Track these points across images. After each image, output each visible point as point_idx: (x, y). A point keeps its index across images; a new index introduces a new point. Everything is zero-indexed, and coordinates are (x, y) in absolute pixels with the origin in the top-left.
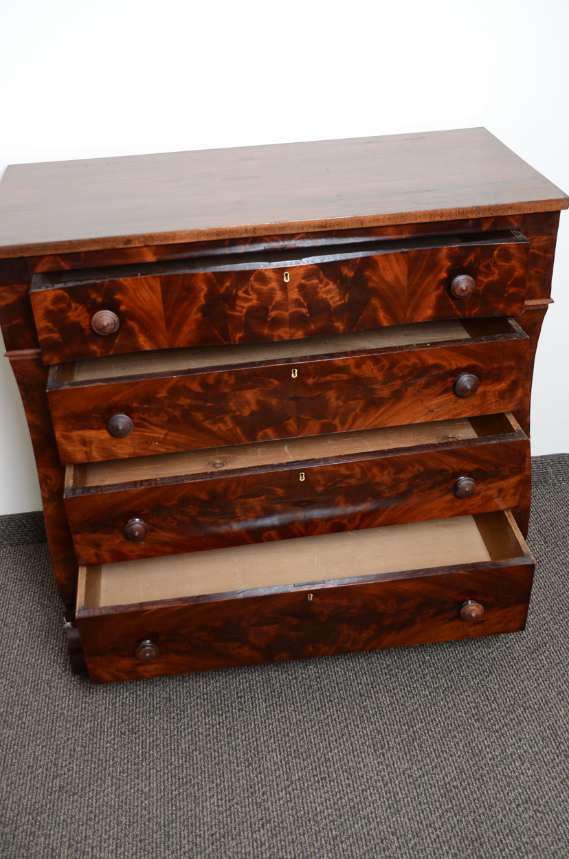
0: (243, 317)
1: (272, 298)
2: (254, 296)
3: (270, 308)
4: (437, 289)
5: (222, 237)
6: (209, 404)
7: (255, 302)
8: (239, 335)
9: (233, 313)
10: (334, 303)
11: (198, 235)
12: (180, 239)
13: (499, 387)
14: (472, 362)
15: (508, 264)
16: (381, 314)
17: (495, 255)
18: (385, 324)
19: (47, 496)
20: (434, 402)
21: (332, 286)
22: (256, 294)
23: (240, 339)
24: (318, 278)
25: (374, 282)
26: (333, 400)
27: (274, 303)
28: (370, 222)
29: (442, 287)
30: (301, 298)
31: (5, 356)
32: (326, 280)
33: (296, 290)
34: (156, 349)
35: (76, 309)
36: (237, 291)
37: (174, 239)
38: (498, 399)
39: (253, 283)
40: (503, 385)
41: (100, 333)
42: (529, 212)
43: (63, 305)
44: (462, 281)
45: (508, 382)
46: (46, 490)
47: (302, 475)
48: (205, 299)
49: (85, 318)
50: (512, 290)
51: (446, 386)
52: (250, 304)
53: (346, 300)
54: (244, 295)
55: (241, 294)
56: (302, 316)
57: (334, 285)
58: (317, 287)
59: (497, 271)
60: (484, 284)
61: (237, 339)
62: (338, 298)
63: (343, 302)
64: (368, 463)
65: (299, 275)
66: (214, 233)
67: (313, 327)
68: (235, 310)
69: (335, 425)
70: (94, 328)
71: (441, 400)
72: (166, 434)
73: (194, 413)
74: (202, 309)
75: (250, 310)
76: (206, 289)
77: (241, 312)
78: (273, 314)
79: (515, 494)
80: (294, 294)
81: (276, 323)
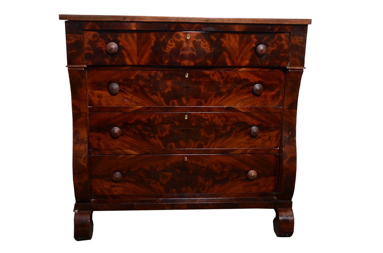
0: (169, 53)
1: (182, 46)
2: (174, 44)
3: (181, 50)
4: (251, 51)
5: (164, 21)
6: (151, 85)
7: (174, 46)
8: (167, 61)
9: (165, 51)
10: (207, 51)
11: (154, 19)
12: (147, 19)
13: (272, 93)
14: (261, 80)
15: (281, 43)
16: (228, 60)
17: (275, 38)
18: (229, 65)
19: (75, 141)
20: (244, 97)
21: (207, 43)
22: (175, 43)
23: (167, 63)
24: (201, 39)
25: (225, 44)
26: (202, 90)
27: (182, 48)
28: (227, 20)
29: (253, 51)
30: (194, 47)
31: (66, 66)
32: (205, 40)
33: (192, 43)
34: (132, 64)
35: (101, 41)
36: (168, 41)
37: (144, 19)
38: (272, 99)
39: (174, 38)
40: (274, 93)
41: (110, 52)
42: (294, 24)
43: (97, 39)
44: (261, 47)
45: (276, 92)
46: (75, 138)
47: (186, 116)
48: (154, 43)
49: (104, 46)
50: (282, 55)
51: (249, 90)
52: (172, 47)
53: (213, 51)
54: (170, 43)
55: (169, 42)
56: (193, 55)
57: (208, 43)
58: (201, 43)
59: (276, 46)
60: (271, 51)
61: (166, 63)
62: (209, 49)
63: (211, 51)
64: (213, 114)
65: (193, 36)
66: (161, 18)
67: (198, 61)
68: (166, 49)
69: (202, 102)
70: (107, 50)
71: (247, 97)
72: (132, 97)
73: (145, 88)
74: (153, 48)
75: (172, 50)
76: (155, 39)
77: (168, 50)
78: (181, 53)
79: (276, 140)
80: (191, 45)
81: (183, 57)
